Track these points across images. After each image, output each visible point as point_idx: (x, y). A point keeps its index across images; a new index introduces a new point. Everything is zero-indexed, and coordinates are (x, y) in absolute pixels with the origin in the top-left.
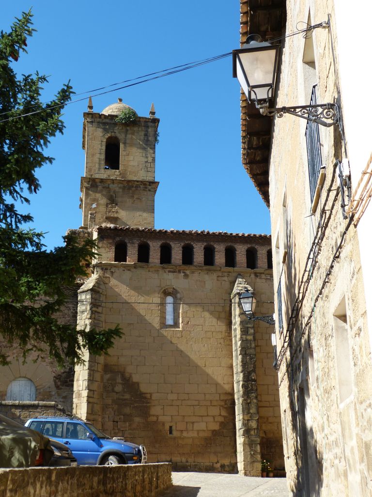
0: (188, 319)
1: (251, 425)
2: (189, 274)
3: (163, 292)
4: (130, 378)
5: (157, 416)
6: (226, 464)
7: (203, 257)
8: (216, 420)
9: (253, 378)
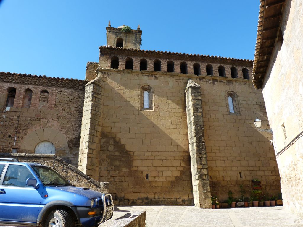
0: (158, 104)
1: (203, 172)
2: (158, 77)
3: (141, 88)
4: (119, 141)
5: (138, 167)
6: (186, 199)
7: (167, 68)
8: (178, 169)
9: (203, 140)
